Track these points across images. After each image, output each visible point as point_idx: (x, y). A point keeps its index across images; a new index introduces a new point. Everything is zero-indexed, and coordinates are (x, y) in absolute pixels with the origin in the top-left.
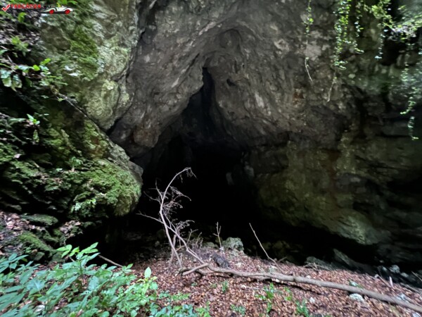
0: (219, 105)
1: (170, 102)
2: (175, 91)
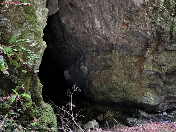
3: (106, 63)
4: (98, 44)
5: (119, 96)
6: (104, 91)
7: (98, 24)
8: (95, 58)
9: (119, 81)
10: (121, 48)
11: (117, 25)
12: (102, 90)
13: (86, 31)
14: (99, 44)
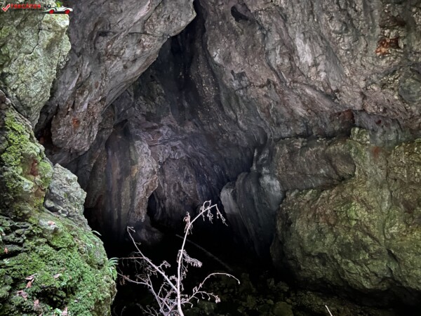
0: (212, 58)
1: (128, 53)
2: (139, 30)
3: (334, 168)
4: (310, 113)
5: (376, 270)
6: (326, 251)
7: (305, 54)
8: (301, 155)
9: (373, 224)
10: (379, 122)
11: (361, 49)
12: (320, 249)
13: (275, 79)
14: (313, 114)
